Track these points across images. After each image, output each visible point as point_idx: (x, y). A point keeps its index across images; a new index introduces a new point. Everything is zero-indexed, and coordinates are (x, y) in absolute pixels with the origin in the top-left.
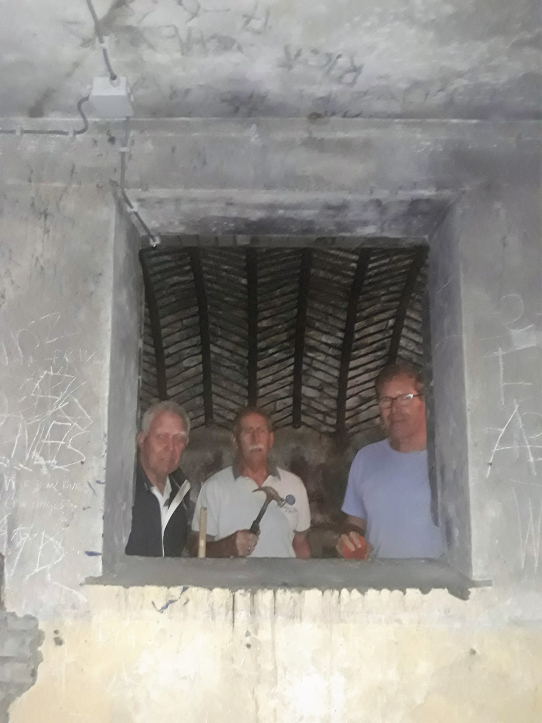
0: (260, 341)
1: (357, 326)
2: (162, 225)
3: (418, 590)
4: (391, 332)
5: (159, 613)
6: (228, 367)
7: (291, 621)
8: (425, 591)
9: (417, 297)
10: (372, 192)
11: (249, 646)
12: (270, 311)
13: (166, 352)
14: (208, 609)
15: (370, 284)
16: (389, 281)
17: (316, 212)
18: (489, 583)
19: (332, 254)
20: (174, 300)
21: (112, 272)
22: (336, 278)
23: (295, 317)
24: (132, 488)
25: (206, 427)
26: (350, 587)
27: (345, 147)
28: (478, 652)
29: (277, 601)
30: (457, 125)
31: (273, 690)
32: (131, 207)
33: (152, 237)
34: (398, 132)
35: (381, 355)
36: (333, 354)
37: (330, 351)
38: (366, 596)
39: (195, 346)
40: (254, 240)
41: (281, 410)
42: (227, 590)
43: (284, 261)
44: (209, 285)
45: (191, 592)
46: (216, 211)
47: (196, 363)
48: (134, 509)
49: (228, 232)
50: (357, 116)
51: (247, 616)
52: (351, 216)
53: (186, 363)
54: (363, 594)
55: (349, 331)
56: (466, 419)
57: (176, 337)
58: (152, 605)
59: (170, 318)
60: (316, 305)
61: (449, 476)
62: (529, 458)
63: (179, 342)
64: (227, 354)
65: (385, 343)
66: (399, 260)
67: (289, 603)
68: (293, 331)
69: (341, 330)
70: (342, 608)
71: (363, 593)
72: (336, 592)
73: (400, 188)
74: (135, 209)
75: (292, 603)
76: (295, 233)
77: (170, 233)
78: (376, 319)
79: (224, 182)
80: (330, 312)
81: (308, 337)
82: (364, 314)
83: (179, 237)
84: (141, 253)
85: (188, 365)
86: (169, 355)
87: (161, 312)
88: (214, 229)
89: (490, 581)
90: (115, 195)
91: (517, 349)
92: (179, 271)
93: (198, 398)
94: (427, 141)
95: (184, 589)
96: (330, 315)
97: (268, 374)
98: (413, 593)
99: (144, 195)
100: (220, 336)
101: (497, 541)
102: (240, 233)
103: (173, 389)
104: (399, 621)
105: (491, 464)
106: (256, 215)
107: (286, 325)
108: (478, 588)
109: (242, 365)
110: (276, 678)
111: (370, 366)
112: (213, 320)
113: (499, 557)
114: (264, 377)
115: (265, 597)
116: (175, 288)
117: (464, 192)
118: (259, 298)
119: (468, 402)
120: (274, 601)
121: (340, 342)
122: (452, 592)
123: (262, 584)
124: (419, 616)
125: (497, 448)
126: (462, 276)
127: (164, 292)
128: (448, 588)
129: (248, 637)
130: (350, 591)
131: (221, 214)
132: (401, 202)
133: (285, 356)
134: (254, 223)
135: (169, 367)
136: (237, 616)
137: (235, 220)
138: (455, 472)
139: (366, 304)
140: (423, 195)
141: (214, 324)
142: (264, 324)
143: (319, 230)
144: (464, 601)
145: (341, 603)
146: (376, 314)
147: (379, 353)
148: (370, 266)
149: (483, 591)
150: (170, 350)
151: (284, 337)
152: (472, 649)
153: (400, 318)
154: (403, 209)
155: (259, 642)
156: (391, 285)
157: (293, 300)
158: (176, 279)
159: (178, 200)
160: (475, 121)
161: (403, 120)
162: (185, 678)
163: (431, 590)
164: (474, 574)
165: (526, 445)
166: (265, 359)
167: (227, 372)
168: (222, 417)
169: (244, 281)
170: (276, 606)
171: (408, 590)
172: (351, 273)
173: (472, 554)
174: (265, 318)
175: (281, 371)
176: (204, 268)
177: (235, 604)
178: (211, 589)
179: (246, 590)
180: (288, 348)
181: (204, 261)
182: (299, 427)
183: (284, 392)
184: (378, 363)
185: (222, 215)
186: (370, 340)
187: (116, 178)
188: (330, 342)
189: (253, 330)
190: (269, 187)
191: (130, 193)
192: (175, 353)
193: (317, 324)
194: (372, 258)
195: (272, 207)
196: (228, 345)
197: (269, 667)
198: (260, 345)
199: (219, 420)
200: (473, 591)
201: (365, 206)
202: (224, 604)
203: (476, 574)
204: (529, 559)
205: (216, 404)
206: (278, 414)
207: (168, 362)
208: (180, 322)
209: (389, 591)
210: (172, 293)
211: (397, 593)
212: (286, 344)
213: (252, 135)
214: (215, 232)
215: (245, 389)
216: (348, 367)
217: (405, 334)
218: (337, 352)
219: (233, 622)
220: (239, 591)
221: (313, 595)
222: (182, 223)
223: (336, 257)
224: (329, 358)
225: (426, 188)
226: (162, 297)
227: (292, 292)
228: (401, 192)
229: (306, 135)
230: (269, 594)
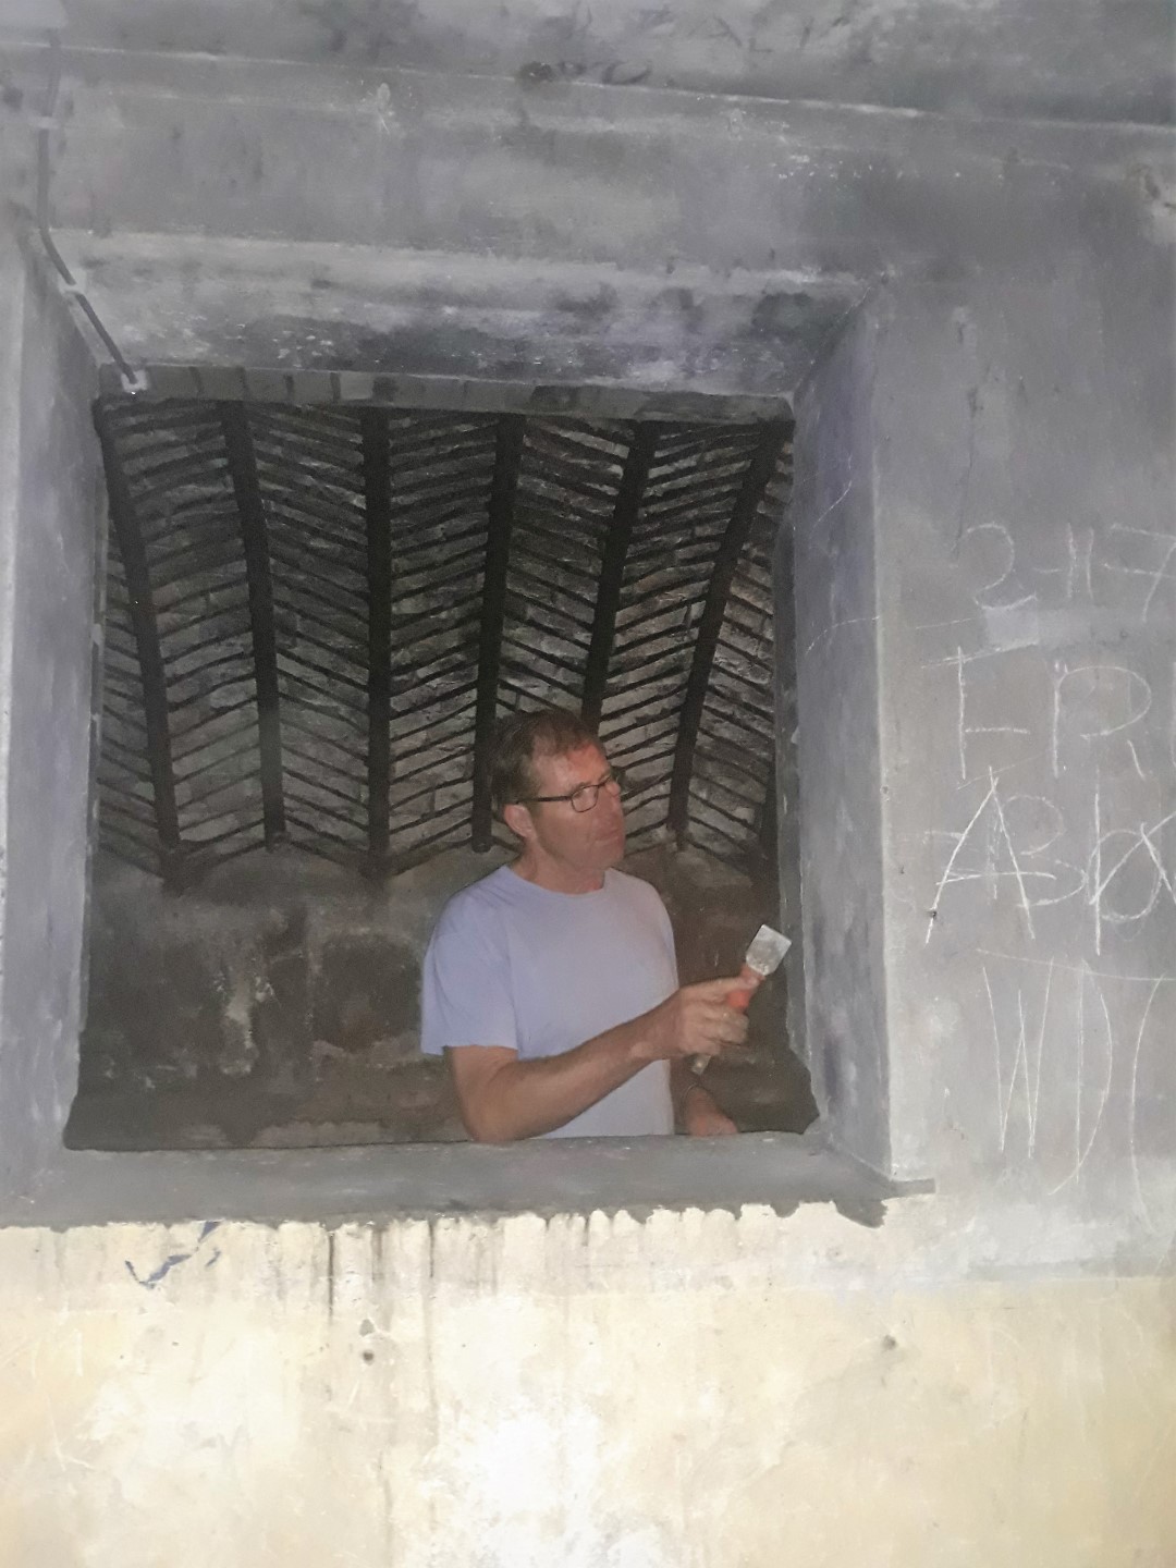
0: (396, 648)
1: (620, 617)
2: (152, 337)
3: (768, 1208)
4: (695, 632)
5: (143, 1289)
6: (317, 709)
7: (472, 1292)
8: (783, 1210)
9: (755, 552)
10: (670, 270)
11: (368, 1357)
12: (421, 575)
13: (168, 670)
14: (267, 1272)
15: (653, 517)
16: (694, 512)
17: (536, 315)
18: (927, 1187)
19: (568, 439)
20: (186, 543)
21: (17, 440)
22: (578, 500)
23: (480, 594)
24: (78, 989)
25: (270, 850)
26: (610, 1206)
27: (608, 156)
28: (901, 1342)
29: (436, 1249)
30: (872, 117)
31: (427, 1458)
32: (69, 279)
33: (127, 370)
34: (735, 126)
35: (672, 685)
36: (566, 683)
37: (560, 676)
38: (648, 1225)
39: (240, 656)
40: (383, 388)
41: (447, 811)
42: (315, 1226)
43: (454, 455)
44: (273, 508)
45: (225, 1233)
46: (287, 303)
47: (241, 698)
48: (83, 1036)
49: (317, 362)
50: (635, 80)
51: (365, 1285)
52: (620, 329)
53: (216, 699)
54: (641, 1220)
55: (602, 629)
56: (879, 812)
57: (193, 635)
58: (128, 1271)
59: (174, 589)
60: (528, 566)
61: (835, 945)
62: (1021, 902)
63: (198, 647)
64: (317, 679)
65: (682, 658)
66: (716, 463)
67: (468, 1247)
68: (475, 626)
69: (585, 626)
70: (594, 1256)
71: (641, 1218)
72: (579, 1220)
73: (738, 263)
74: (79, 288)
75: (473, 1249)
76: (486, 372)
77: (171, 360)
78: (661, 602)
79: (305, 226)
80: (561, 583)
81: (509, 640)
82: (637, 589)
83: (195, 373)
84: (96, 407)
85: (223, 703)
86: (177, 679)
87: (155, 572)
88: (283, 353)
89: (931, 1181)
90: (23, 242)
91: (998, 650)
92: (197, 469)
93: (248, 783)
94: (800, 152)
95: (210, 1227)
96: (561, 590)
97: (416, 727)
98: (756, 1215)
99: (103, 247)
100: (300, 635)
101: (947, 1091)
102: (348, 365)
103: (186, 760)
104: (724, 1281)
105: (934, 914)
106: (389, 318)
107: (457, 612)
108: (903, 1198)
109: (353, 704)
110: (434, 1429)
111: (647, 710)
112: (282, 593)
113: (951, 1126)
114: (407, 735)
115: (409, 1237)
116: (188, 513)
117: (884, 281)
118: (394, 544)
119: (884, 773)
120: (429, 1246)
121: (582, 653)
122: (846, 1209)
123: (402, 1207)
124: (770, 1267)
125: (949, 877)
126: (876, 478)
127: (162, 523)
128: (835, 1202)
129: (367, 1336)
130: (611, 1216)
131: (300, 311)
132: (738, 299)
133: (456, 685)
134: (384, 338)
135: (176, 707)
136: (340, 1286)
137: (334, 328)
138: (849, 936)
139: (643, 565)
140: (790, 283)
141: (285, 605)
142: (407, 607)
143: (542, 370)
144: (871, 1229)
145: (590, 1244)
146: (662, 589)
147: (668, 682)
148: (654, 473)
149: (914, 1204)
150: (180, 667)
151: (452, 639)
152: (887, 1337)
153: (715, 599)
154: (742, 317)
155: (394, 1346)
156: (700, 521)
157: (477, 550)
158: (192, 490)
159: (190, 268)
160: (912, 113)
161: (746, 99)
162: (210, 1443)
163: (797, 1206)
164: (895, 1165)
165: (1014, 870)
166: (409, 693)
167: (316, 721)
168: (308, 827)
169: (358, 501)
170: (436, 1256)
171: (745, 1208)
172: (610, 490)
173: (891, 1121)
174: (410, 594)
175: (446, 719)
176: (260, 465)
177: (335, 1259)
178: (275, 1226)
179: (361, 1225)
180: (460, 666)
181: (258, 445)
182: (487, 849)
183: (452, 768)
184: (665, 703)
185: (304, 315)
186: (648, 650)
187: (25, 196)
188: (558, 654)
189: (381, 623)
190: (421, 240)
191: (67, 242)
192: (191, 674)
193: (531, 612)
194: (658, 454)
195: (429, 296)
196: (319, 656)
197: (419, 1403)
198: (397, 657)
199: (299, 834)
200: (892, 1205)
201: (652, 304)
202: (309, 1259)
203: (899, 1167)
204: (1016, 1128)
205: (292, 797)
206: (439, 819)
207: (173, 694)
208: (202, 600)
209: (703, 1213)
210: (181, 527)
211: (720, 1215)
212: (459, 657)
213: (379, 111)
214: (286, 362)
215: (360, 762)
216: (599, 711)
217: (725, 639)
218: (576, 679)
219: (331, 1301)
220: (346, 1227)
221: (523, 1229)
222: (201, 334)
223: (577, 449)
224: (556, 690)
225: (798, 267)
226: (157, 536)
227: (473, 531)
228: (737, 273)
229: (512, 121)
230: (418, 1229)
